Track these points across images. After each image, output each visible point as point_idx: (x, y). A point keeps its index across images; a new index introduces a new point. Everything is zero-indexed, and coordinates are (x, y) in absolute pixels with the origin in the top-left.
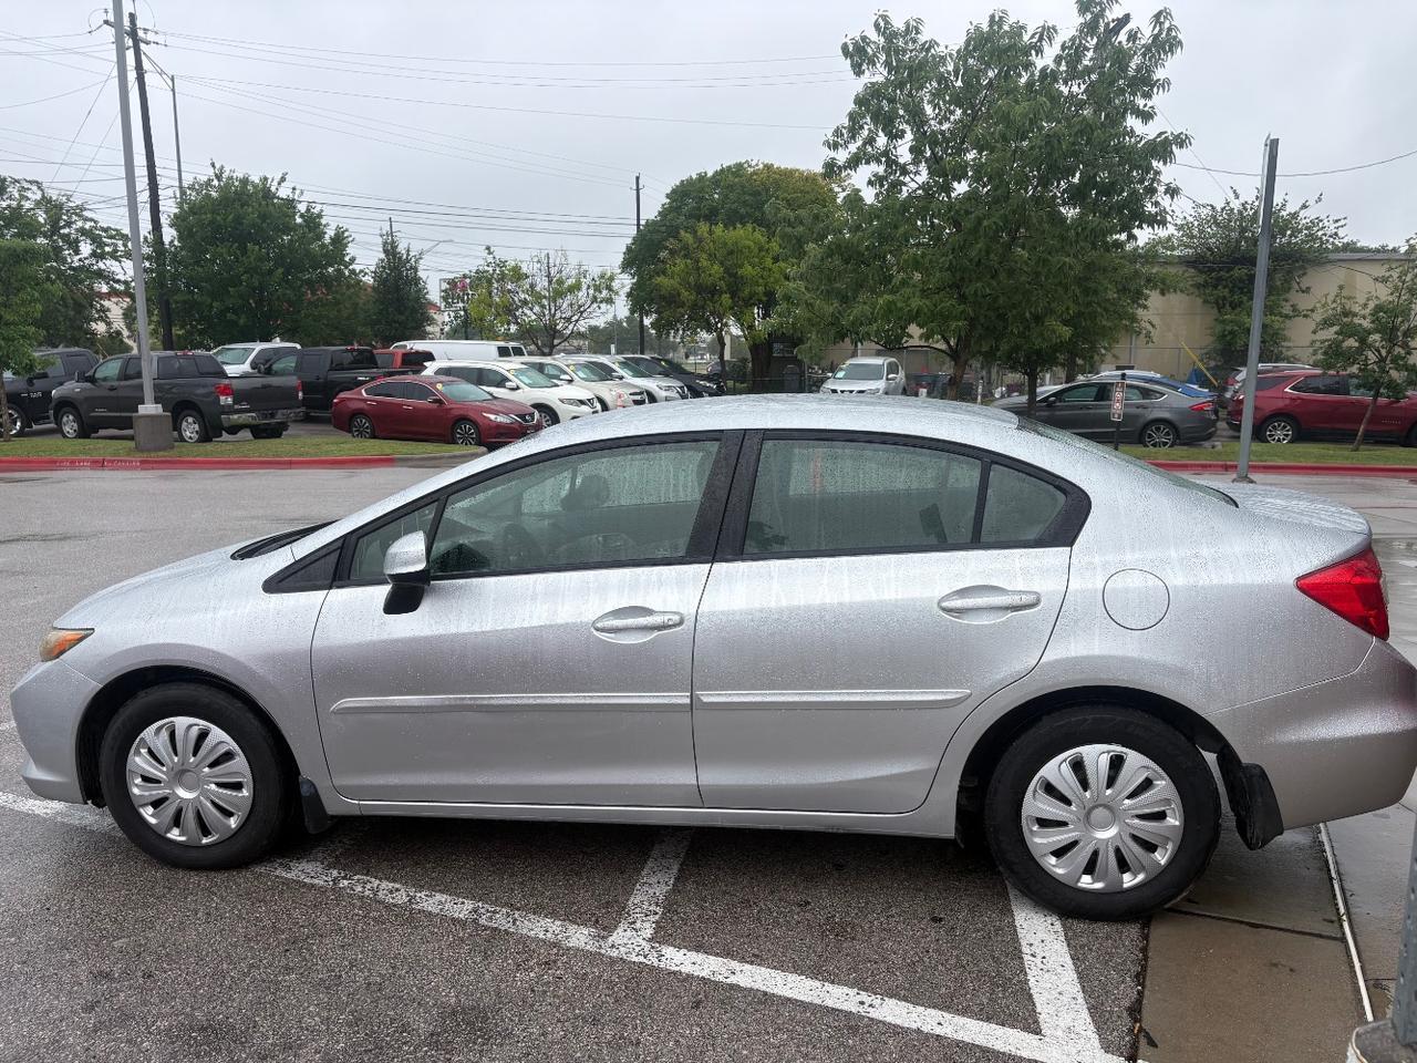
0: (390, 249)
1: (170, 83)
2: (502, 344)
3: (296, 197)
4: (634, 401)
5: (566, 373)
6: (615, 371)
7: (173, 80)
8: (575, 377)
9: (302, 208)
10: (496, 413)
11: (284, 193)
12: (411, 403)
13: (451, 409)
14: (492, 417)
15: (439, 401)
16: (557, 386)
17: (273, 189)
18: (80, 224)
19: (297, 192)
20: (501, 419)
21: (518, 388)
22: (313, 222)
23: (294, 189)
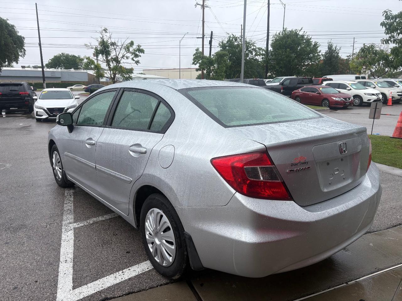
0: (330, 47)
1: (284, 6)
2: (357, 75)
3: (304, 34)
4: (398, 95)
5: (374, 85)
6: (396, 84)
7: (285, 5)
8: (377, 86)
9: (306, 37)
10: (336, 97)
11: (301, 33)
12: (311, 94)
13: (323, 96)
14: (334, 98)
15: (319, 93)
16: (367, 89)
17: (298, 33)
18: (252, 48)
19: (305, 33)
20: (337, 99)
21: (351, 89)
22: (308, 41)
23: (304, 32)
